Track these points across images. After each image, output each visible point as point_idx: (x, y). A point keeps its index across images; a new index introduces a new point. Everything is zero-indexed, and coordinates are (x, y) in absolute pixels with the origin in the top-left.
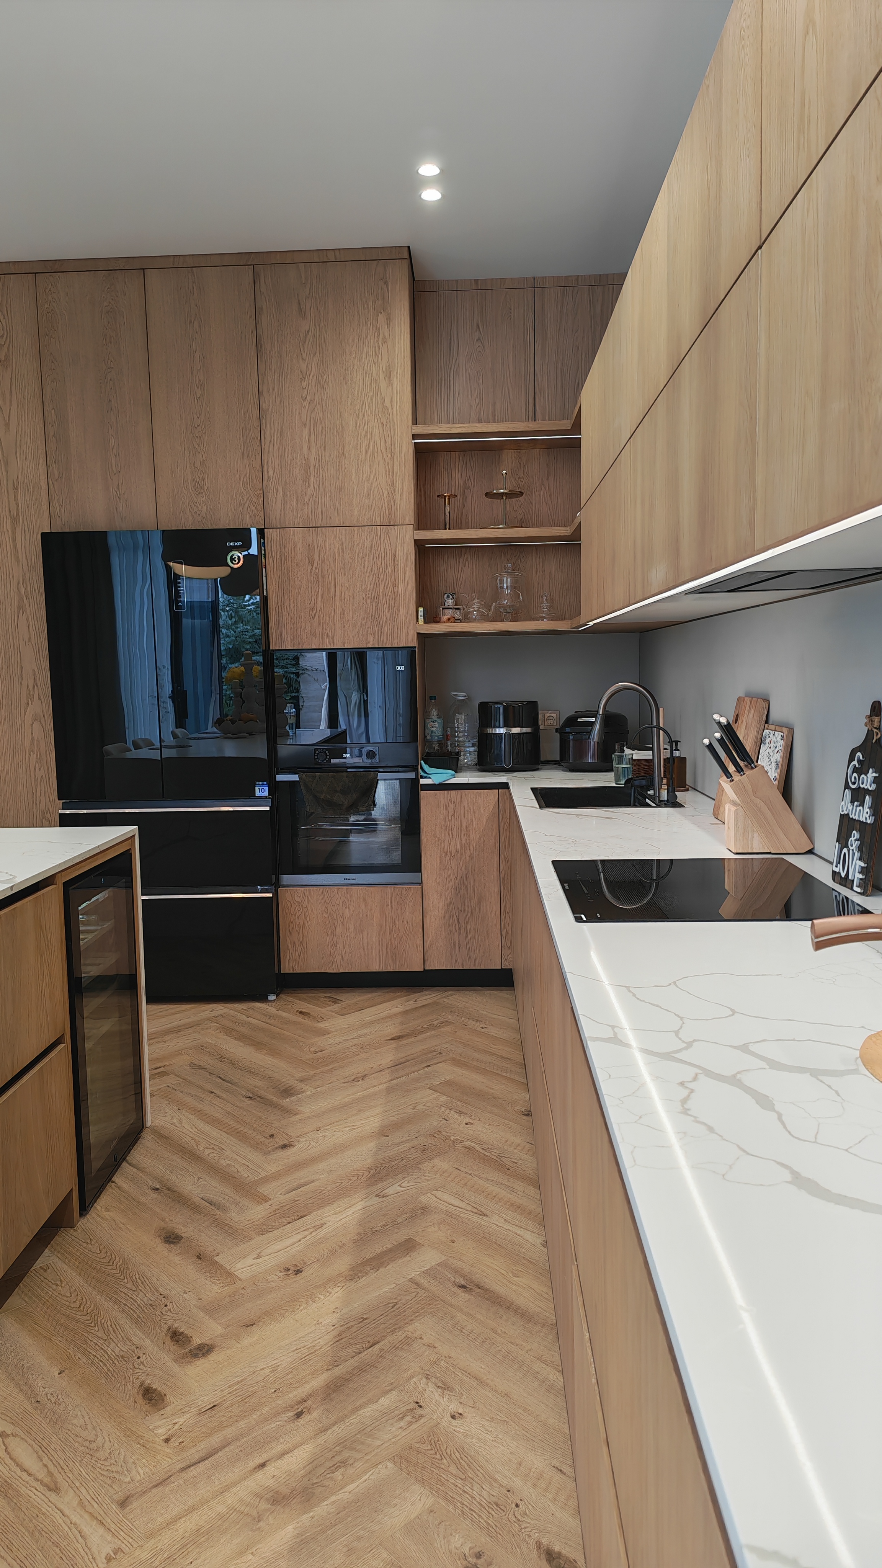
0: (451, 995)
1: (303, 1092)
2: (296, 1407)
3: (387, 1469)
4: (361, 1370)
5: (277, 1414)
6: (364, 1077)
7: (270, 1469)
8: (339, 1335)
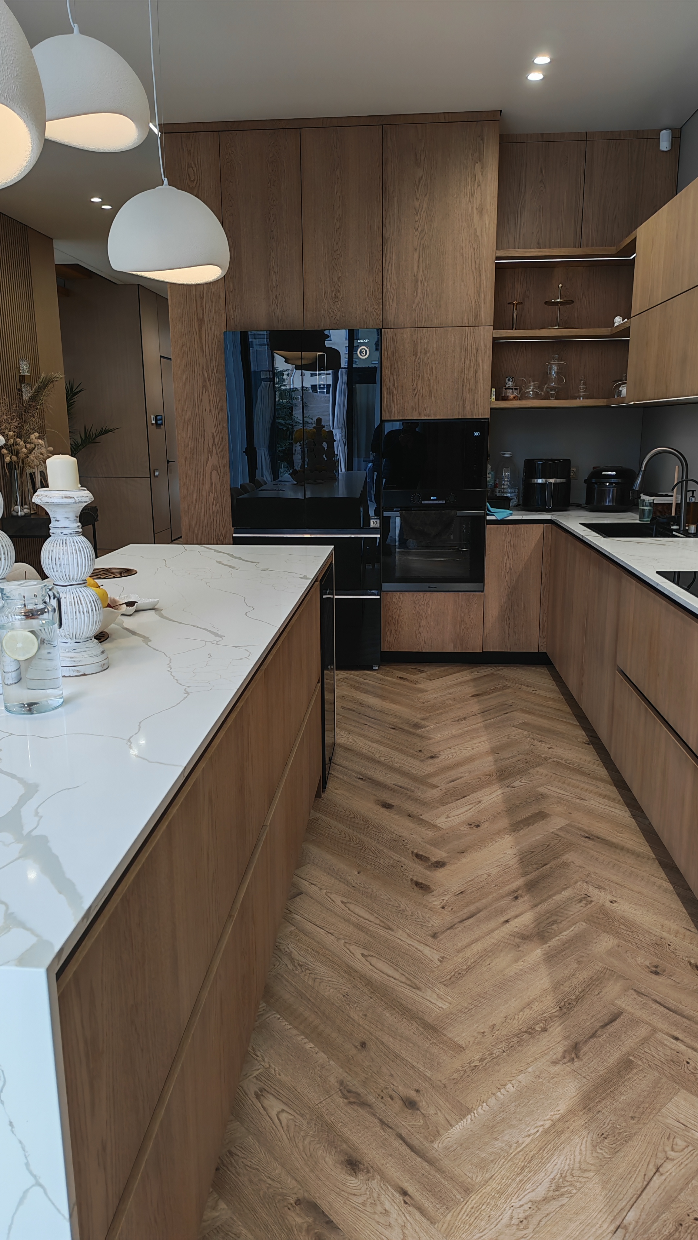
0: (501, 669)
1: (428, 726)
2: (513, 894)
3: (582, 926)
4: (544, 877)
5: (502, 897)
6: (465, 719)
7: (513, 923)
8: (521, 859)
